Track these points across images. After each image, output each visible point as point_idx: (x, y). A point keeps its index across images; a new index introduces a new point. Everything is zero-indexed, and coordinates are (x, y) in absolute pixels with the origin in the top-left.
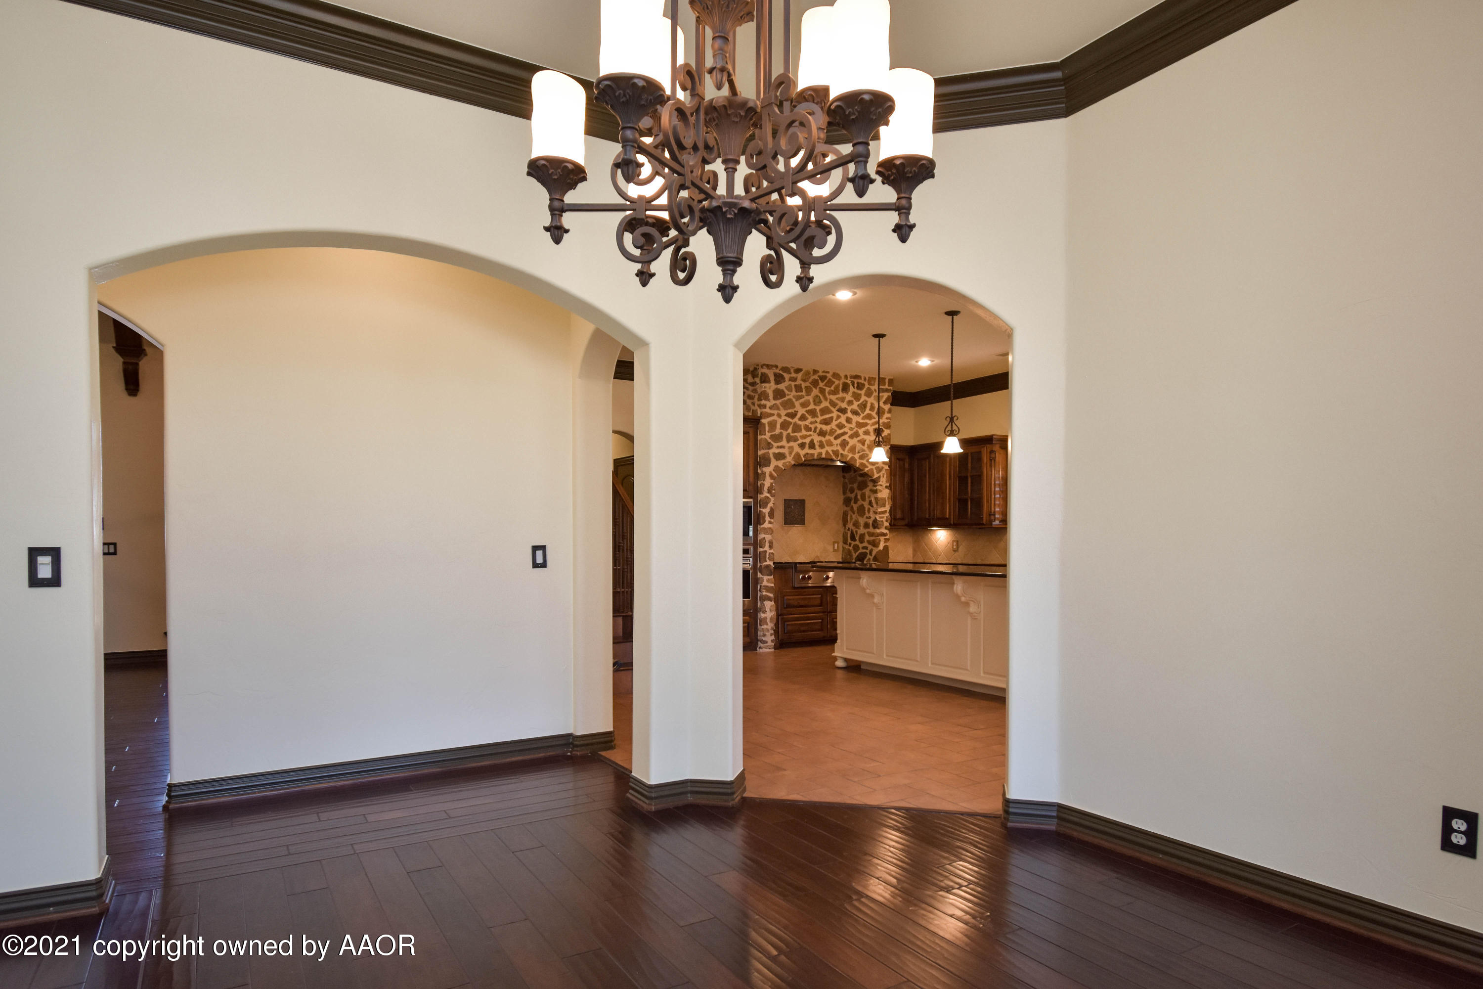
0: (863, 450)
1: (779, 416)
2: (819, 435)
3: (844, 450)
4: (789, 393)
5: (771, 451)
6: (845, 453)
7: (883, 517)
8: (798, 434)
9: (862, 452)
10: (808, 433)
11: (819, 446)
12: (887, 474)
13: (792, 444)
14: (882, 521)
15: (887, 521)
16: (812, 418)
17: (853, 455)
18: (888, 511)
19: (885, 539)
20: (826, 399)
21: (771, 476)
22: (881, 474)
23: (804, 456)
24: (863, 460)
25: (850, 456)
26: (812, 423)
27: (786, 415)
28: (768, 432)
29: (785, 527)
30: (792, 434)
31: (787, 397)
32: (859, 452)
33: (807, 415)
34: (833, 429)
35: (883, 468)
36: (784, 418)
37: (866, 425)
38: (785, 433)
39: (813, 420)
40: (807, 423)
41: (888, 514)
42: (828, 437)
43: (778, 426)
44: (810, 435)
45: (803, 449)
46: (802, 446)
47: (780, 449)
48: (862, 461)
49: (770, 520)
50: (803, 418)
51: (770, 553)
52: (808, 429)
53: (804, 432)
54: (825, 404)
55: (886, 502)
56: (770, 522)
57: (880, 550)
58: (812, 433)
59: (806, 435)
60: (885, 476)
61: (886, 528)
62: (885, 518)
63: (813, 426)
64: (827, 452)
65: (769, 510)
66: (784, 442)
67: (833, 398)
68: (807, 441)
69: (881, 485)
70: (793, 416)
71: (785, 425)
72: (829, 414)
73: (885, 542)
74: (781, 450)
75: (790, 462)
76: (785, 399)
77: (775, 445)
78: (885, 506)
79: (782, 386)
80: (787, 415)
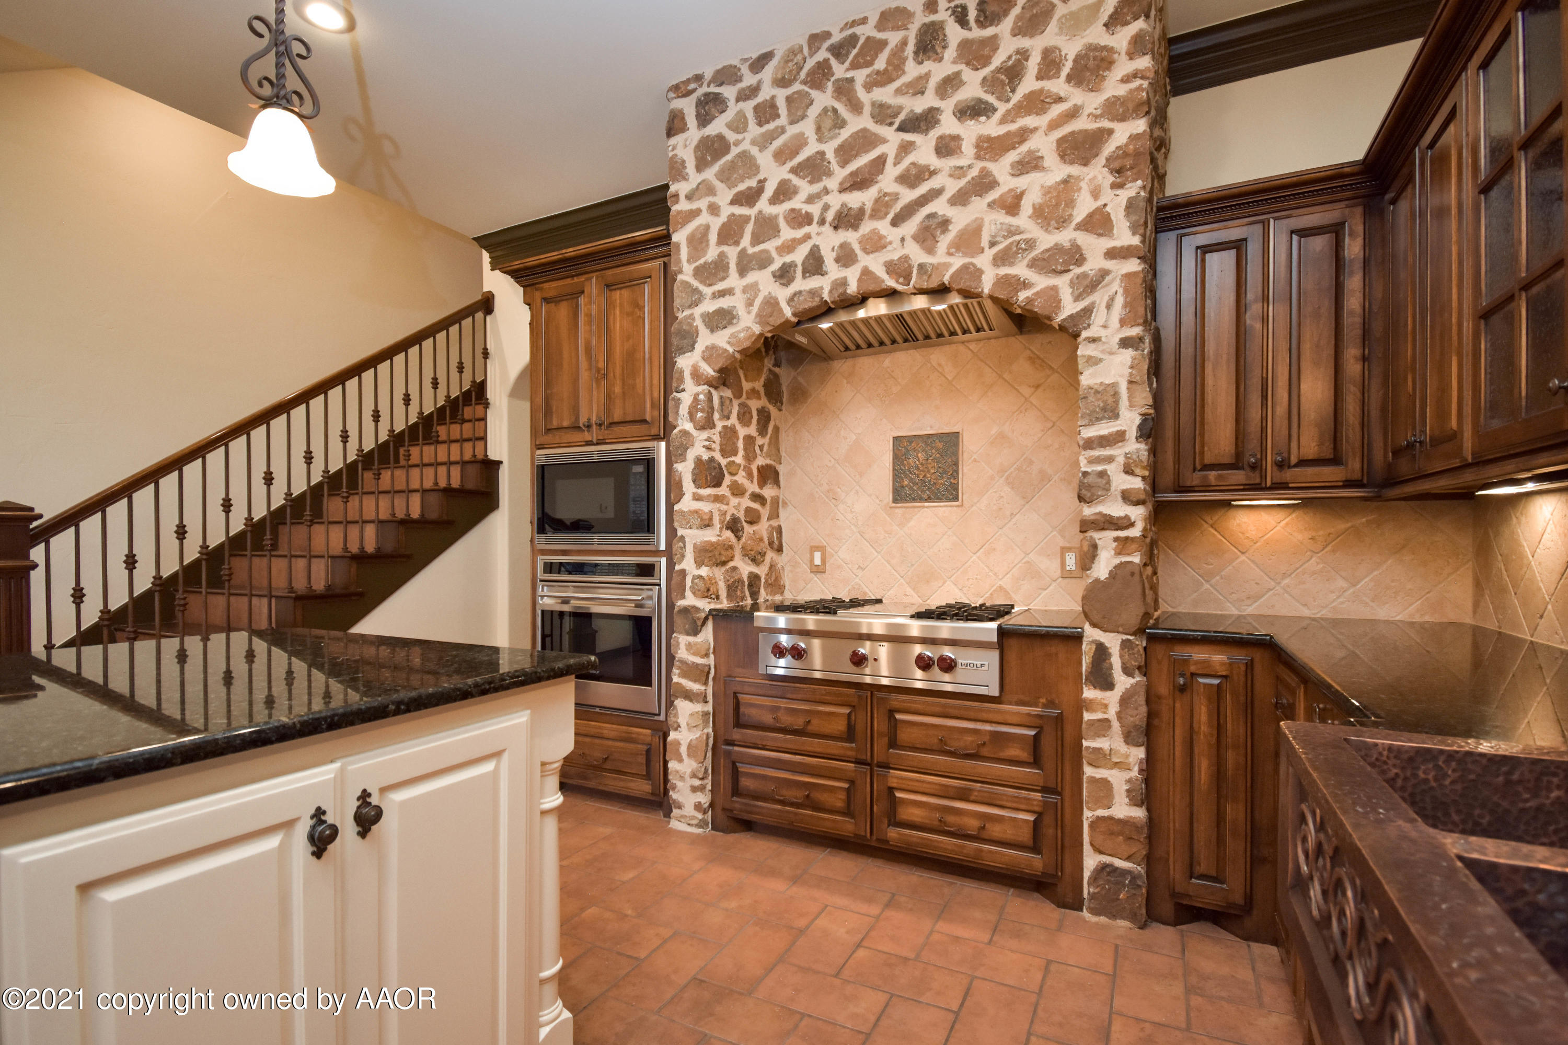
0: (1018, 231)
1: (714, 209)
2: (836, 228)
3: (931, 251)
4: (740, 137)
5: (698, 311)
6: (940, 256)
7: (1110, 459)
8: (770, 246)
9: (1005, 237)
10: (799, 233)
11: (837, 260)
12: (1126, 292)
13: (753, 277)
14: (1103, 474)
15: (1128, 471)
16: (811, 182)
17: (967, 260)
18: (1132, 433)
19: (1116, 539)
20: (856, 107)
21: (697, 376)
22: (1099, 298)
23: (790, 301)
24: (1012, 264)
25: (957, 262)
26: (810, 200)
27: (732, 203)
28: (688, 261)
29: (897, 511)
30: (751, 251)
31: (734, 151)
32: (992, 244)
33: (795, 180)
34: (886, 194)
35: (1104, 273)
36: (727, 211)
37: (1023, 135)
38: (732, 253)
39: (817, 188)
40: (797, 203)
41: (1135, 447)
42: (867, 226)
43: (713, 237)
44: (808, 237)
45: (787, 285)
46: (784, 275)
47: (721, 299)
48: (1004, 271)
49: (695, 490)
50: (784, 192)
51: (694, 578)
52: (799, 219)
53: (787, 233)
54: (856, 124)
55: (1117, 402)
56: (697, 498)
57: (1097, 581)
58: (813, 229)
59: (794, 240)
60: (1120, 300)
61: (1127, 497)
62: (1121, 460)
63: (815, 210)
64: (866, 272)
65: (693, 466)
66: (733, 280)
67: (884, 94)
68: (799, 256)
69: (1094, 340)
70: (749, 198)
71: (729, 233)
72: (867, 151)
73: (1119, 553)
74: (724, 303)
75: (749, 328)
76: (729, 157)
77: (707, 291)
78: (1116, 416)
79: (718, 126)
80: (736, 201)
